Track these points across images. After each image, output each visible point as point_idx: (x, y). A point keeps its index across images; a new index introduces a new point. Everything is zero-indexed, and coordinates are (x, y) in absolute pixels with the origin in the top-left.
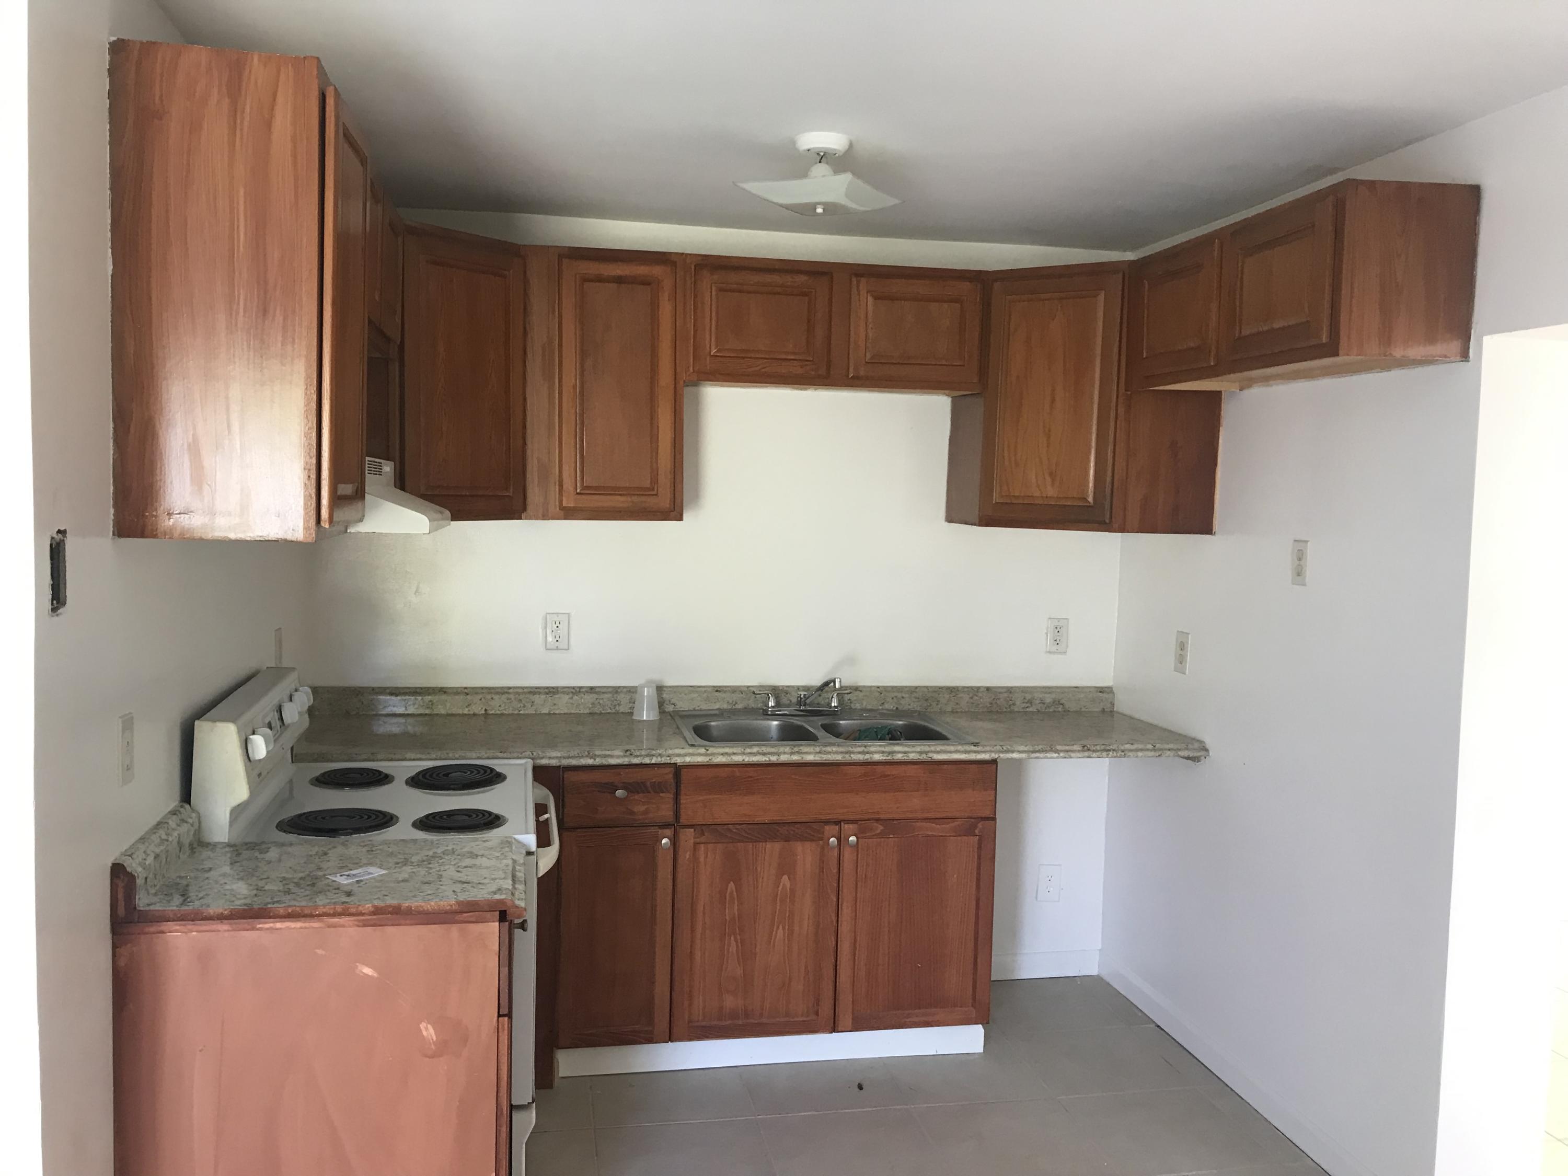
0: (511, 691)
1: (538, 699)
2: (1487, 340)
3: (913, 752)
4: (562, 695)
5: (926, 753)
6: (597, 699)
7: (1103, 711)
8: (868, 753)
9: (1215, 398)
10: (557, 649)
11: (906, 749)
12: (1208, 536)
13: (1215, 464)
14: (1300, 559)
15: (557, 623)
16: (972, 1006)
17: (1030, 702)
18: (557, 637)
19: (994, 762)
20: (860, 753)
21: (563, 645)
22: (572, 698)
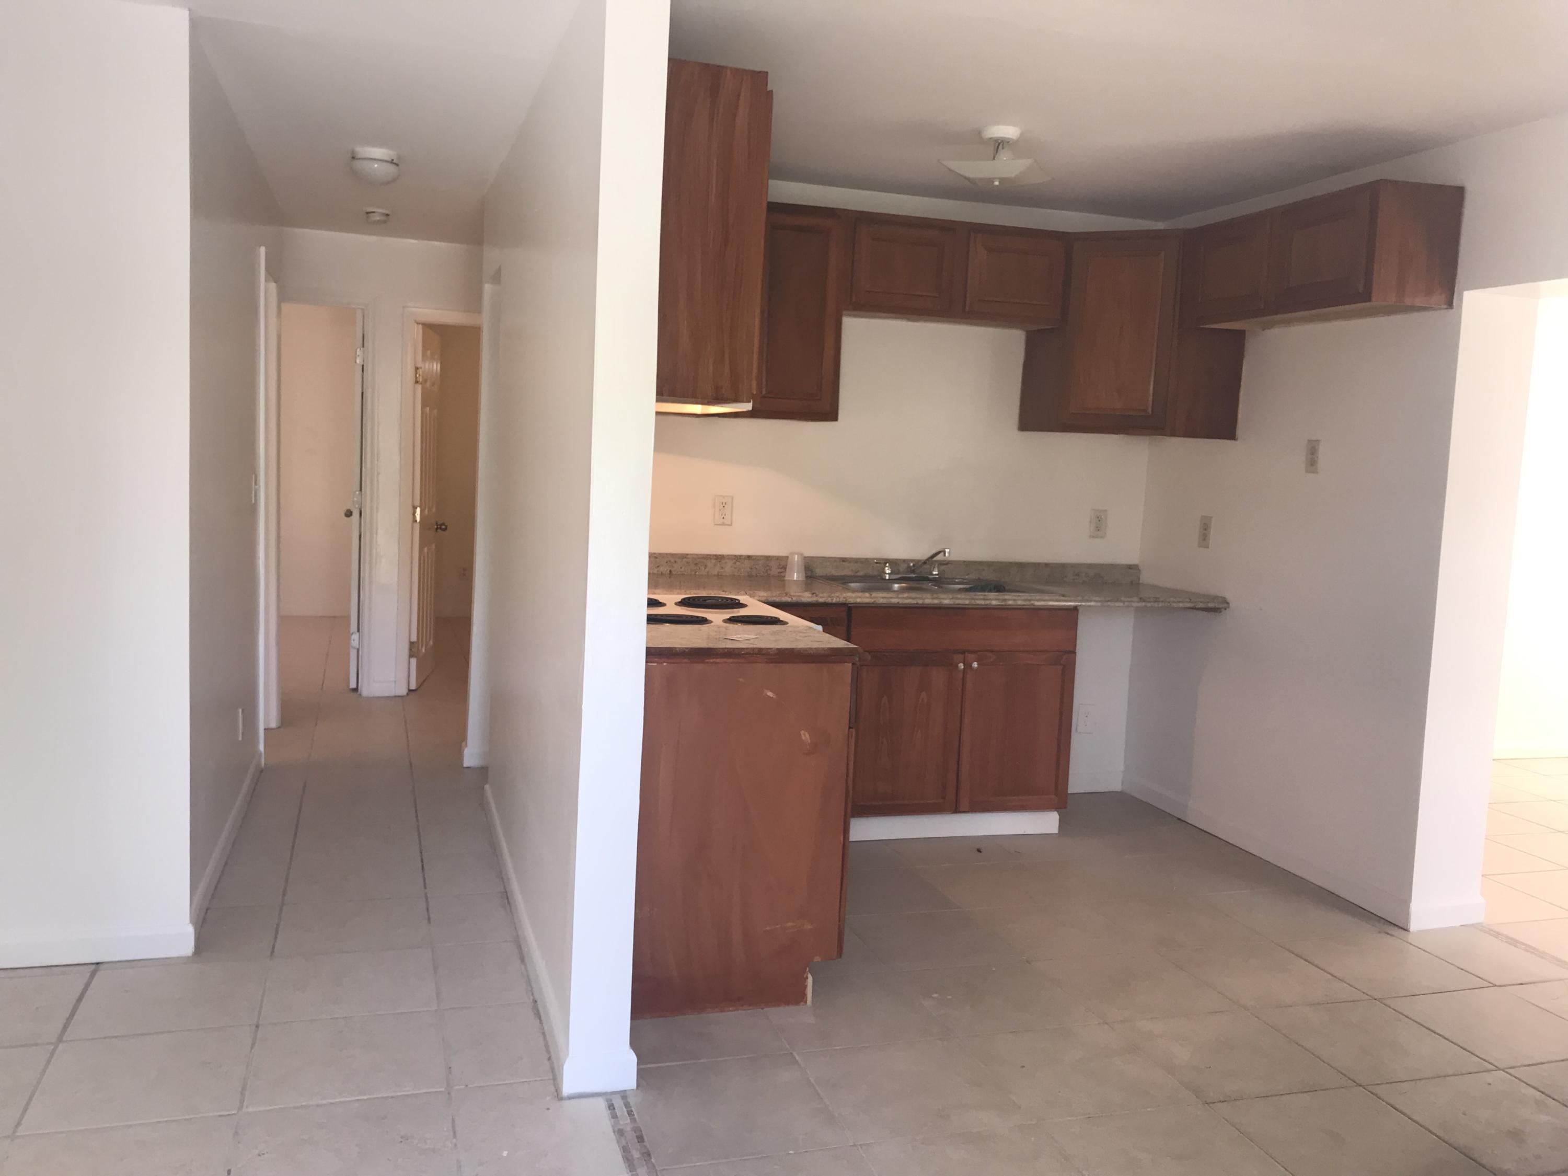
0: (688, 556)
1: (710, 564)
2: (1466, 294)
3: (1019, 600)
4: (727, 561)
5: (1030, 600)
6: (754, 565)
7: (1132, 583)
8: (987, 600)
9: (1240, 336)
10: (723, 524)
11: (1014, 598)
12: (1233, 441)
13: (1239, 386)
14: (1313, 454)
15: (724, 503)
16: (1055, 795)
17: (1078, 575)
18: (724, 515)
19: (1076, 609)
20: (981, 599)
21: (727, 521)
22: (735, 563)
